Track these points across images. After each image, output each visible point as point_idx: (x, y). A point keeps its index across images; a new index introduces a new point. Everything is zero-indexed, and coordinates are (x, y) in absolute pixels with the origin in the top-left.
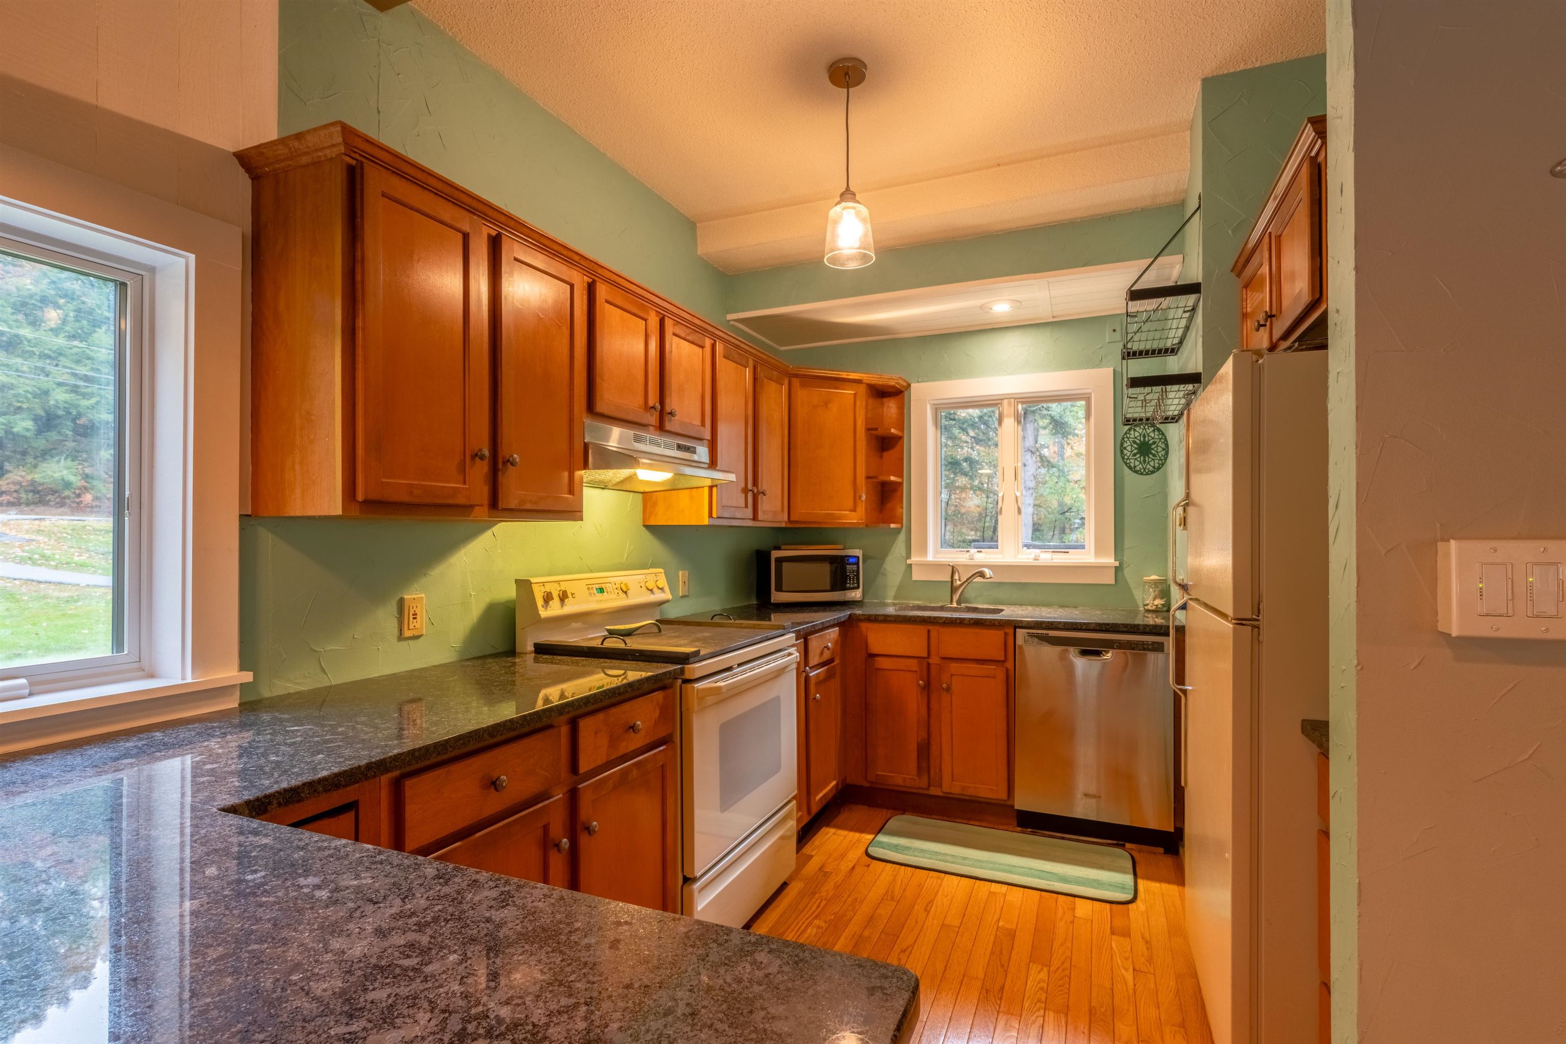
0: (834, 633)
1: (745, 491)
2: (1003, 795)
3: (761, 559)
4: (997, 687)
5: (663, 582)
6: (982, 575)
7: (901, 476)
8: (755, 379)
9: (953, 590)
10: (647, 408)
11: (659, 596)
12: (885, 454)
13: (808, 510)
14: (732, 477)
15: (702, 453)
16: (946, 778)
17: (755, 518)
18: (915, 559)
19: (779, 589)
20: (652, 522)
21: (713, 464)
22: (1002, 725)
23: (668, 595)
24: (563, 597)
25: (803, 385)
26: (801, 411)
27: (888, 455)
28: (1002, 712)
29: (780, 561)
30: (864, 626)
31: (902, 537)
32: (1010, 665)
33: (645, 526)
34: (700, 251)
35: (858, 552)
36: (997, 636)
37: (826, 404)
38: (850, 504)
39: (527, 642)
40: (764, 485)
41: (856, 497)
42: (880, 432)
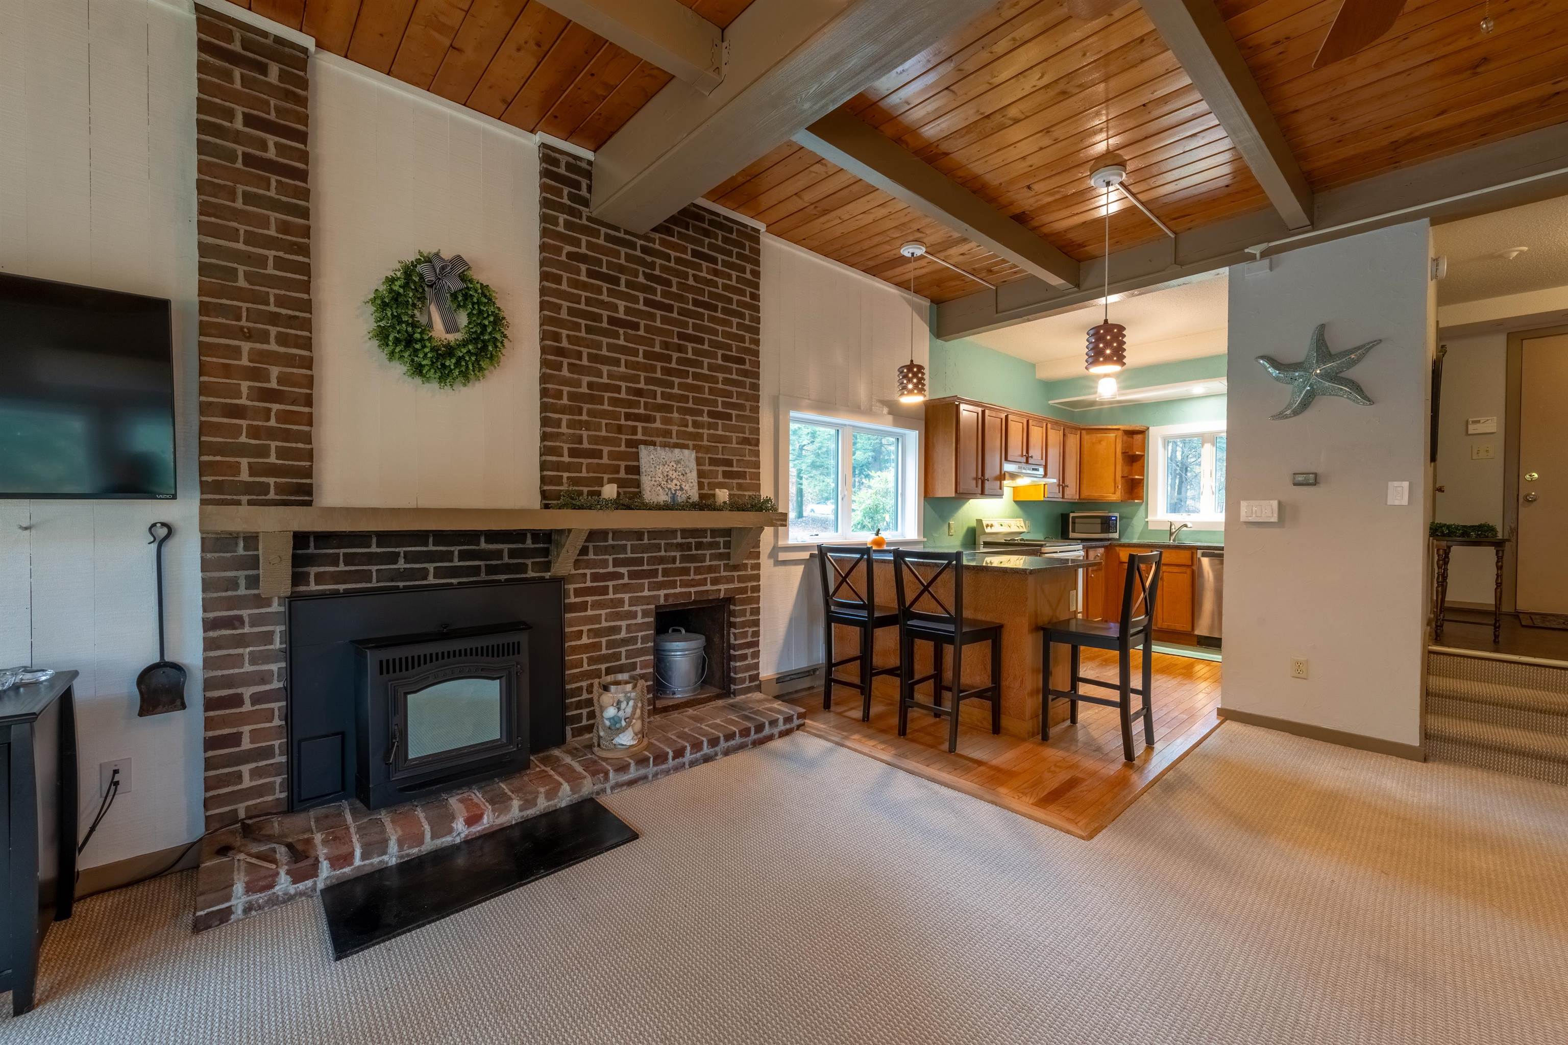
0: (1101, 550)
1: (1059, 485)
2: (1189, 629)
3: (1064, 518)
4: (1186, 578)
5: (1023, 524)
6: (1186, 526)
7: (1143, 475)
8: (1064, 435)
9: (1171, 534)
10: (1022, 456)
11: (1021, 530)
12: (1134, 464)
13: (1089, 492)
14: (1055, 481)
15: (1041, 471)
16: (1160, 621)
17: (1063, 497)
18: (1150, 518)
19: (1074, 531)
20: (1018, 499)
21: (1045, 475)
22: (1189, 596)
23: (1025, 530)
24: (992, 526)
25: (1087, 434)
26: (1086, 446)
27: (1136, 466)
28: (1190, 590)
29: (1074, 518)
30: (1117, 549)
31: (1143, 507)
32: (1195, 568)
33: (1015, 501)
34: (1037, 377)
35: (1117, 515)
36: (1187, 554)
37: (1100, 442)
38: (1113, 490)
39: (982, 539)
40: (1067, 482)
41: (1116, 487)
42: (1130, 453)
